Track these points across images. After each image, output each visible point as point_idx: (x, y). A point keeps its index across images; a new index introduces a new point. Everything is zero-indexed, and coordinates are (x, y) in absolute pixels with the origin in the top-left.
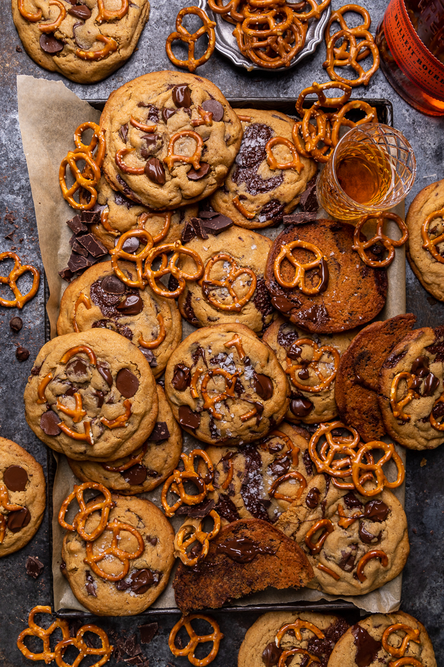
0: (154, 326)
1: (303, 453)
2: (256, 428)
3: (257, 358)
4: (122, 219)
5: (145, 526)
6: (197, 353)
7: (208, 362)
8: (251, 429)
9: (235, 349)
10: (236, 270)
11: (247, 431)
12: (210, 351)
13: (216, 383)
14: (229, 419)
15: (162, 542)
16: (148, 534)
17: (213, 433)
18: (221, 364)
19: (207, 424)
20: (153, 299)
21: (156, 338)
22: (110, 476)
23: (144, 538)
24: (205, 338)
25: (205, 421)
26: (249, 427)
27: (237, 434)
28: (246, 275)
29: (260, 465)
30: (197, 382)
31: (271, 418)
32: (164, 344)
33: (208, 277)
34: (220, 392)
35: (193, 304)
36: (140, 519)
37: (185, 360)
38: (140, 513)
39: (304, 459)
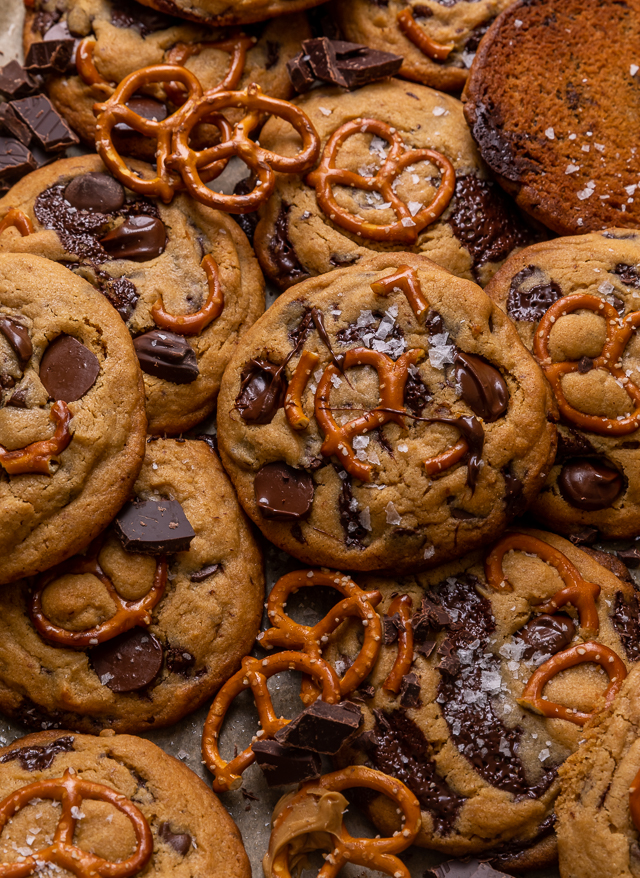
0: (193, 282)
1: (609, 603)
2: (465, 499)
3: (461, 312)
4: (128, 53)
5: (155, 799)
6: (305, 322)
7: (332, 339)
8: (456, 503)
9: (402, 296)
10: (403, 151)
11: (443, 511)
12: (338, 313)
13: (354, 385)
14: (393, 475)
15: (204, 844)
16: (163, 818)
17: (352, 528)
18: (367, 337)
19: (332, 503)
20: (194, 226)
21: (198, 308)
22: (59, 661)
23: (154, 830)
24: (322, 287)
25: (327, 493)
26: (449, 497)
27: (414, 521)
28: (427, 163)
29: (490, 628)
30: (303, 391)
31: (507, 469)
32: (220, 325)
33: (332, 165)
34: (366, 405)
35: (293, 231)
36: (141, 779)
37: (271, 344)
38: (141, 762)
39: (616, 619)
